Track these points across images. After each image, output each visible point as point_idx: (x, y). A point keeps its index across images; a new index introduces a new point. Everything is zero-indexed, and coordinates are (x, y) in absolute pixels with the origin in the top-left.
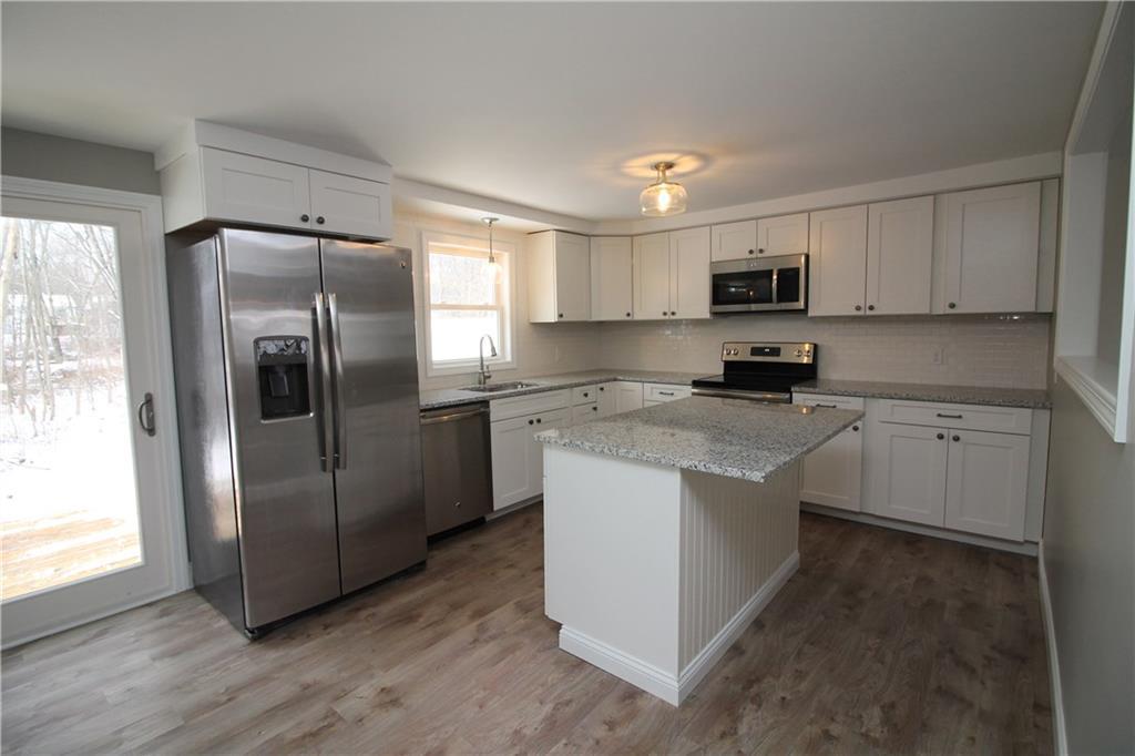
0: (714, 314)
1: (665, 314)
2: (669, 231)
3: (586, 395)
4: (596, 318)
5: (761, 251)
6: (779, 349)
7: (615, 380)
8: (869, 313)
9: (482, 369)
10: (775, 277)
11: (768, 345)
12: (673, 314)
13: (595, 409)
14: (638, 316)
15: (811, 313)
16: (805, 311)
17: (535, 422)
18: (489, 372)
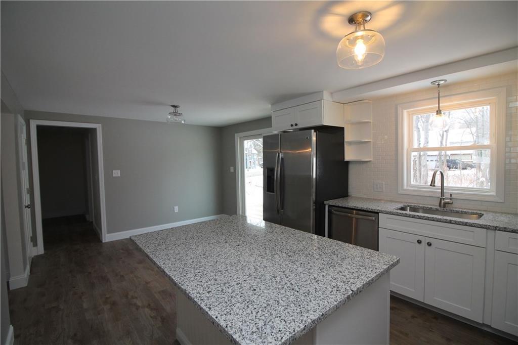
9: (442, 194)
17: (424, 244)
18: (451, 199)
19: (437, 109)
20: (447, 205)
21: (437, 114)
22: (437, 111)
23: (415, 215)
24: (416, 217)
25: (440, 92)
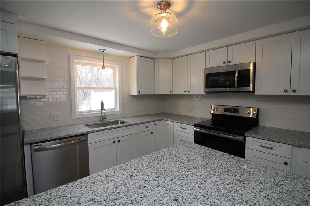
0: (206, 92)
1: (185, 92)
2: (187, 55)
3: (147, 127)
4: (157, 92)
5: (229, 62)
6: (239, 110)
7: (163, 120)
8: (292, 94)
9: (101, 114)
10: (237, 75)
11: (233, 108)
12: (189, 92)
13: (152, 133)
14: (175, 92)
15: (256, 93)
16: (253, 91)
17: (117, 142)
18: (105, 116)
19: (102, 66)
20: (104, 120)
21: (103, 68)
22: (103, 67)
23: (111, 128)
24: (112, 128)
25: (101, 56)
